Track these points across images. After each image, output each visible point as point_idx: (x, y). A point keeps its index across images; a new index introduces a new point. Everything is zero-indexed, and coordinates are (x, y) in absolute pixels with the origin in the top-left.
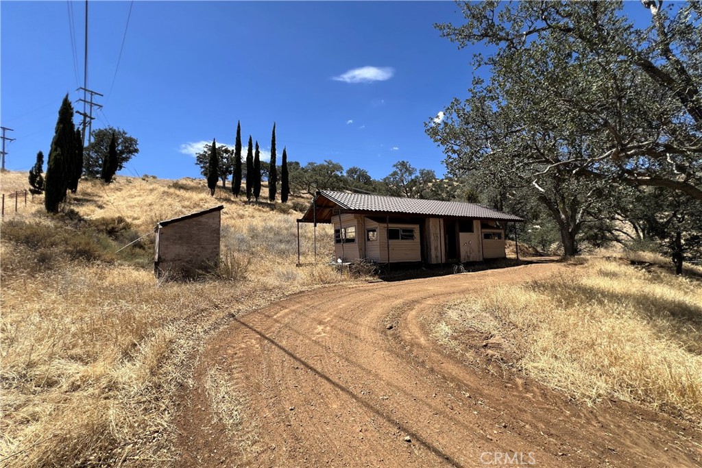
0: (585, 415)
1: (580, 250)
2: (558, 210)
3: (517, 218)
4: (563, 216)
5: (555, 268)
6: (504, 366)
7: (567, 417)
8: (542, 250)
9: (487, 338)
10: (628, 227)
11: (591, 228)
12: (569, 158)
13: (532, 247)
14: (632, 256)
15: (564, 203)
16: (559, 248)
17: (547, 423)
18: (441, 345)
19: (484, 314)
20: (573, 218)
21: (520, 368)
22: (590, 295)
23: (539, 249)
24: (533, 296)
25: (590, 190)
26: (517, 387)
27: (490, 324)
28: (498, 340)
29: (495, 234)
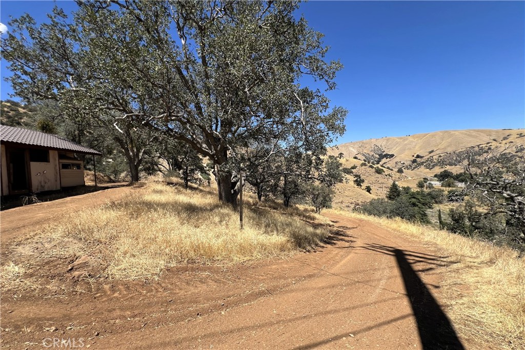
0: (155, 288)
1: (140, 178)
2: (128, 149)
3: (96, 152)
4: (131, 154)
5: (127, 190)
6: (91, 280)
7: (145, 295)
8: (115, 178)
9: (73, 261)
10: (165, 163)
11: (146, 163)
12: (139, 112)
13: (107, 176)
14: (168, 180)
15: (132, 144)
16: (126, 176)
17: (132, 308)
18: (9, 290)
19: (66, 239)
20: (137, 155)
21: (106, 276)
22: (150, 206)
23: (112, 177)
24: (113, 214)
25: (151, 137)
26: (105, 292)
27: (74, 248)
28: (84, 259)
29: (73, 165)
